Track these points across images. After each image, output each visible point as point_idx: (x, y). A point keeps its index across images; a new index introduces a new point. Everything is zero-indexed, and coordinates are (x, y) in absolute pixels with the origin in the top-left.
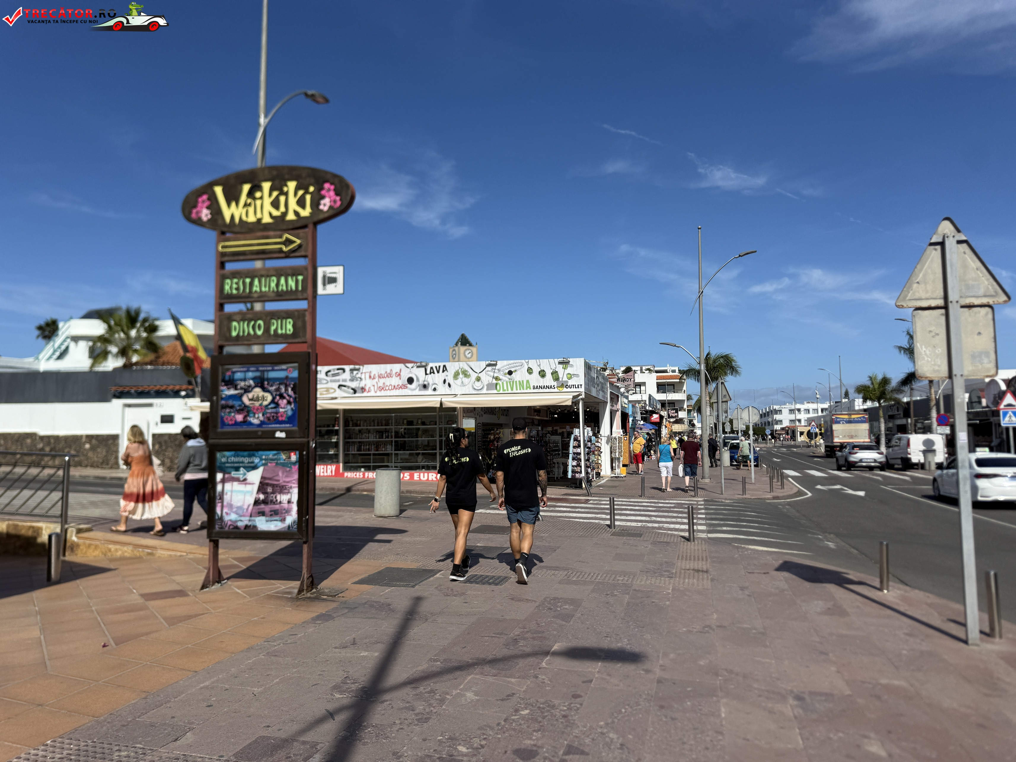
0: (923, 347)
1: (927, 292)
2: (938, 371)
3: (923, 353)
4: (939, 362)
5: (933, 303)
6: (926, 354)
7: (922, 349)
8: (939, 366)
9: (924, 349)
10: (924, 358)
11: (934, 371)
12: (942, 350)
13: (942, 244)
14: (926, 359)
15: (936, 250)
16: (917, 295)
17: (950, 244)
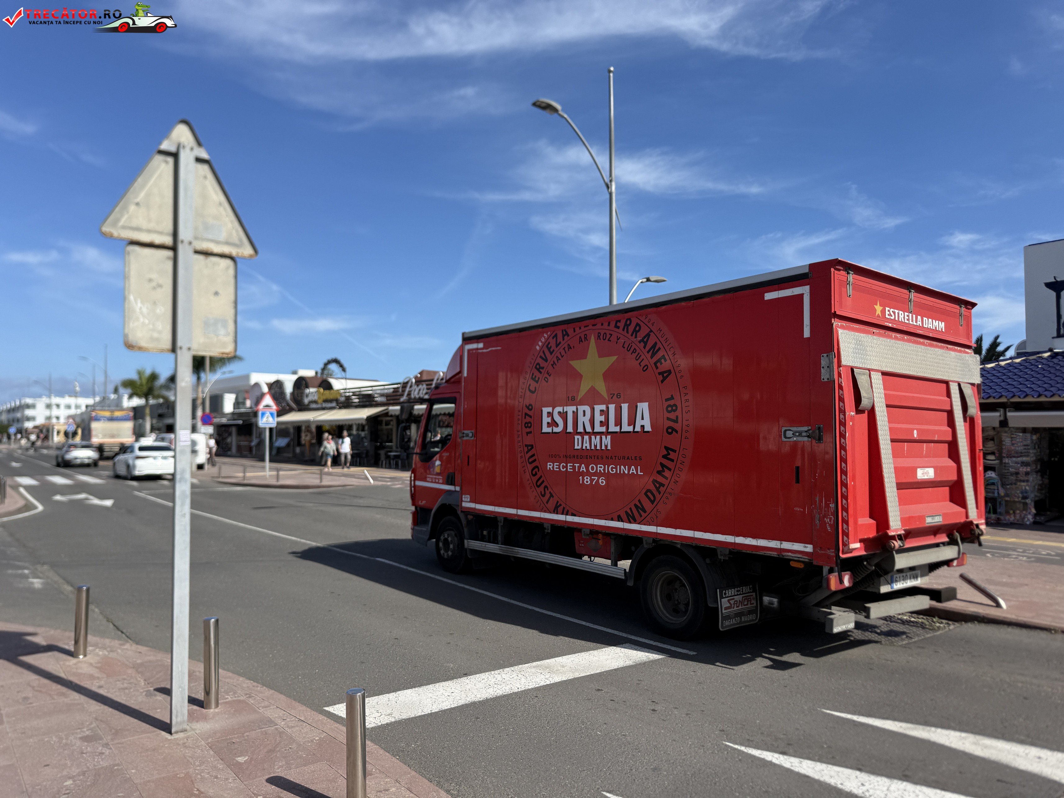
0: (139, 301)
1: (149, 221)
2: (157, 340)
3: (138, 310)
4: (159, 326)
5: (158, 240)
6: (141, 313)
7: (136, 303)
8: (160, 332)
9: (139, 305)
10: (138, 319)
11: (152, 339)
12: (165, 309)
13: (175, 156)
14: (142, 319)
15: (167, 162)
16: (134, 223)
17: (186, 158)
